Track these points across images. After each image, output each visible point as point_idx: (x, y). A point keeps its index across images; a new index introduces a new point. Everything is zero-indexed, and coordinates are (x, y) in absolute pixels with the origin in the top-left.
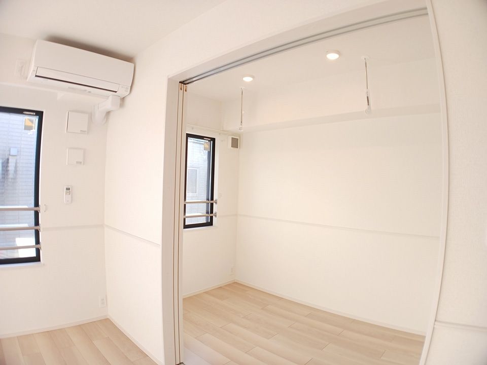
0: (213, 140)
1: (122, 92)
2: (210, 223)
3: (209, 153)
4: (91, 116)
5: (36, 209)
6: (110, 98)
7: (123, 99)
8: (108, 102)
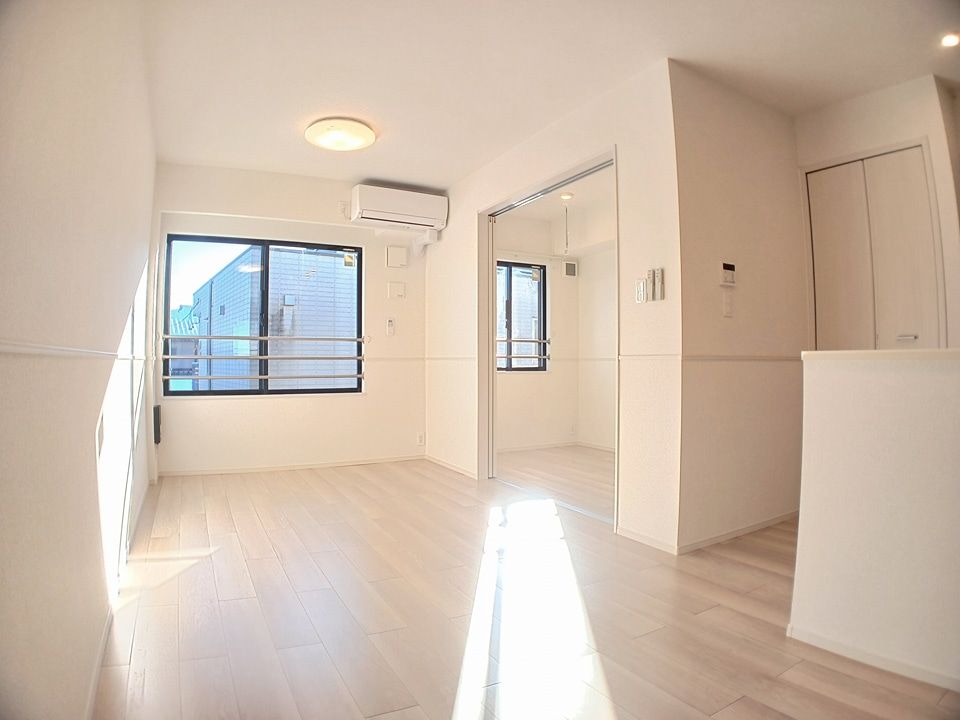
0: (543, 268)
1: (439, 226)
2: (542, 368)
3: (539, 283)
4: (409, 251)
5: (360, 340)
6: (428, 231)
7: (440, 232)
8: (427, 236)
